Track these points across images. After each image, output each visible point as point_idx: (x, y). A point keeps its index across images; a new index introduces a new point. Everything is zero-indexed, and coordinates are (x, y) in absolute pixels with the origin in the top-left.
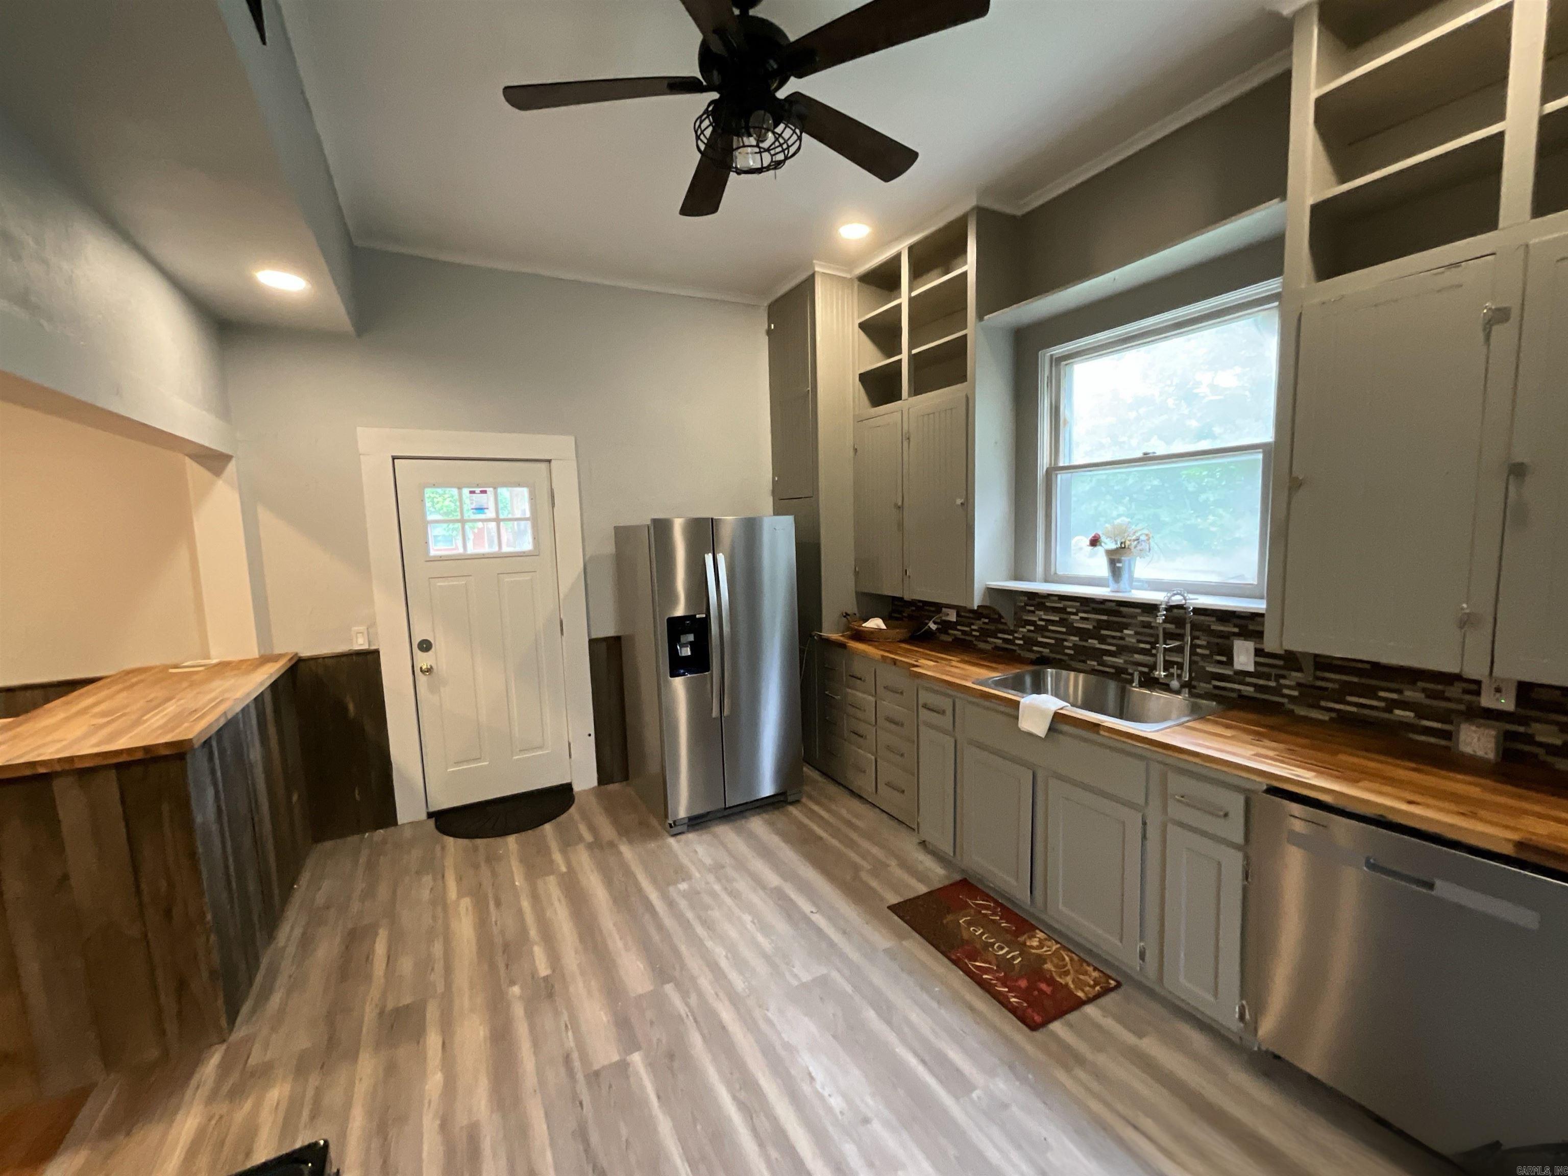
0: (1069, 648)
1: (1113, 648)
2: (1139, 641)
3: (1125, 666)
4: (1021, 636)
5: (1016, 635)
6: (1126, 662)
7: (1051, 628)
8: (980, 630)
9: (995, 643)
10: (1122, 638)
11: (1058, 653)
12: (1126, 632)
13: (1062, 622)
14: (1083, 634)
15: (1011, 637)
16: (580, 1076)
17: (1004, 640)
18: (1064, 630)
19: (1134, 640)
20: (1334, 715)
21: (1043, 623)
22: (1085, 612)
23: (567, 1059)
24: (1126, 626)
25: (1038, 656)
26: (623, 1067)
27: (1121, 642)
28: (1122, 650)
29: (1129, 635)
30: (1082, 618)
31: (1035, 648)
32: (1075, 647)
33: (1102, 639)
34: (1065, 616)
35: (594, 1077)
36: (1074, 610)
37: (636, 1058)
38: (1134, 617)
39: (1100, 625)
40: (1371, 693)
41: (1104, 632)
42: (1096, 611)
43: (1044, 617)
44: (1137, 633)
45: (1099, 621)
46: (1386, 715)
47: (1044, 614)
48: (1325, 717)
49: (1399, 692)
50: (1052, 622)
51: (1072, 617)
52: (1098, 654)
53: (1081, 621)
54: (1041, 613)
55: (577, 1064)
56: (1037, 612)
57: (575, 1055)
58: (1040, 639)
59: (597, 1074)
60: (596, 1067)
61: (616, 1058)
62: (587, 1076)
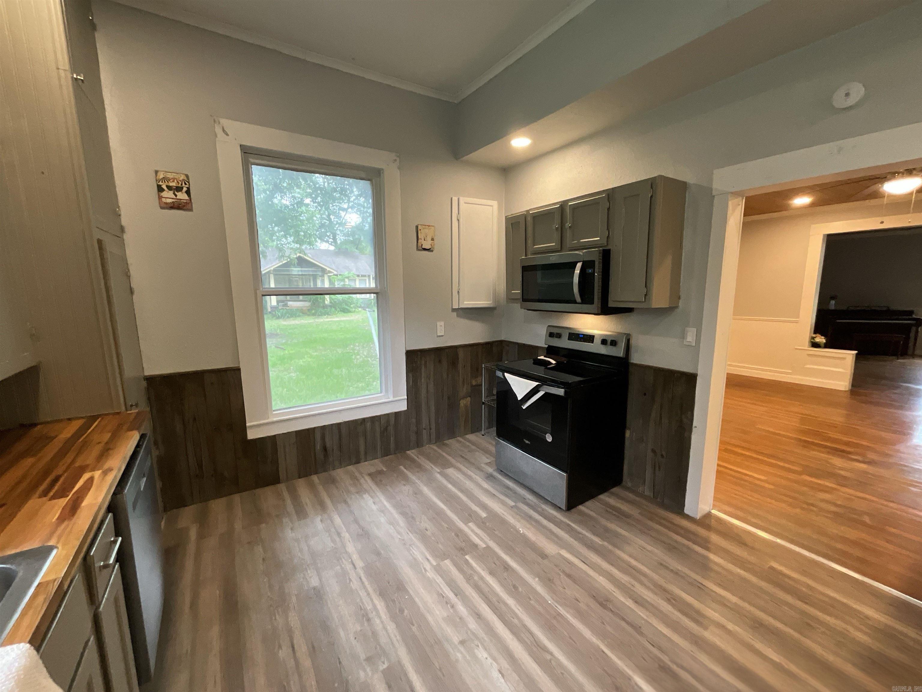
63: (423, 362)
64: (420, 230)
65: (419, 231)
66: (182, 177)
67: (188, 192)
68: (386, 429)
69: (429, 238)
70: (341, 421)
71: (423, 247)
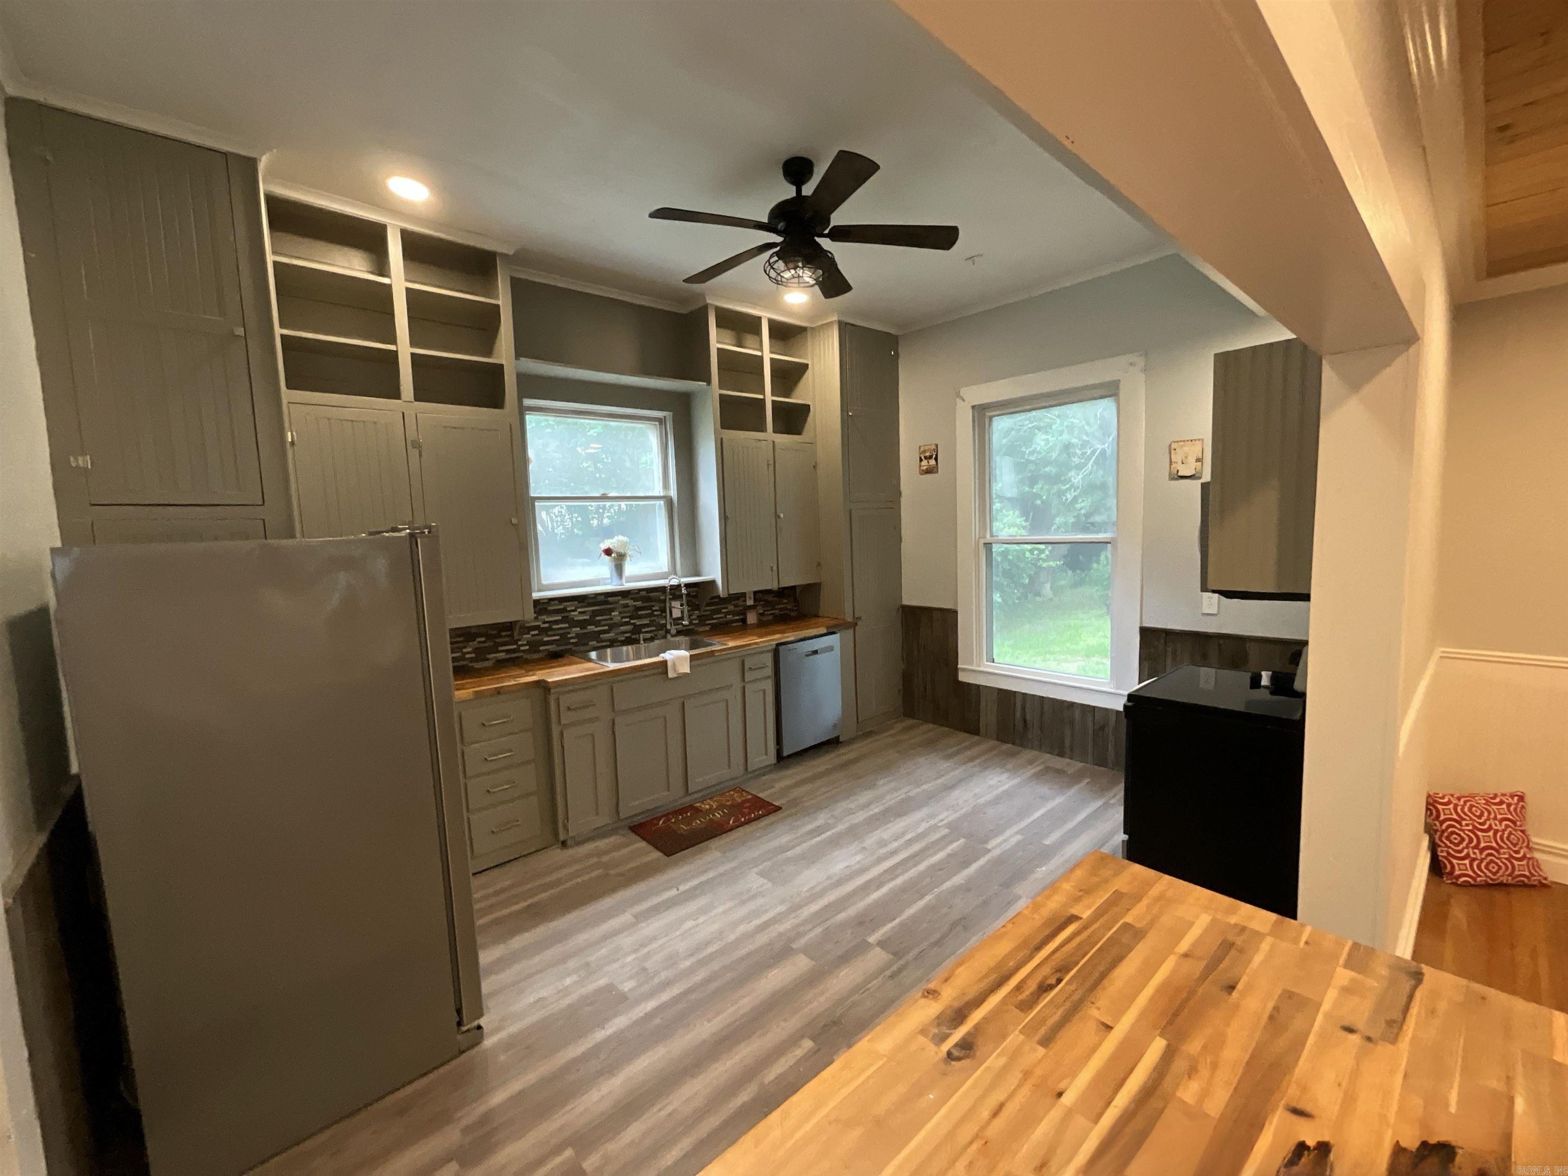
0: (572, 638)
1: (606, 628)
2: (623, 618)
3: (616, 637)
4: (525, 643)
5: (520, 643)
6: (617, 634)
7: (555, 627)
8: (475, 650)
9: (496, 657)
10: (611, 619)
11: (566, 644)
12: (613, 614)
13: (565, 620)
14: (583, 624)
15: (515, 647)
16: (902, 962)
17: (507, 651)
18: (567, 625)
19: (619, 618)
20: (710, 626)
21: (547, 625)
22: (582, 607)
23: (892, 977)
24: (612, 610)
25: (546, 653)
26: (881, 944)
27: (612, 622)
28: (612, 627)
29: (615, 616)
30: (580, 613)
31: (541, 648)
32: (578, 636)
33: (597, 624)
34: (566, 614)
35: (897, 955)
36: (573, 608)
37: (872, 939)
38: (617, 602)
39: (594, 614)
40: (718, 611)
41: (598, 618)
42: (589, 605)
43: (547, 620)
44: (620, 613)
45: (593, 611)
46: (725, 619)
47: (547, 617)
48: (707, 628)
49: (727, 608)
50: (556, 622)
51: (572, 613)
52: (596, 636)
53: (580, 615)
54: (544, 617)
55: (895, 968)
56: (540, 617)
57: (888, 973)
58: (546, 639)
59: (895, 954)
60: (891, 957)
61: (878, 949)
62: (900, 958)
63: (1170, 649)
64: (1175, 450)
65: (1173, 452)
66: (934, 447)
67: (936, 459)
68: (1102, 728)
69: (1192, 460)
70: (1044, 695)
71: (1180, 474)
